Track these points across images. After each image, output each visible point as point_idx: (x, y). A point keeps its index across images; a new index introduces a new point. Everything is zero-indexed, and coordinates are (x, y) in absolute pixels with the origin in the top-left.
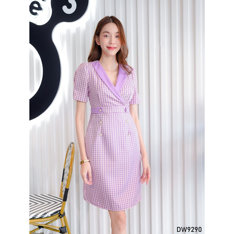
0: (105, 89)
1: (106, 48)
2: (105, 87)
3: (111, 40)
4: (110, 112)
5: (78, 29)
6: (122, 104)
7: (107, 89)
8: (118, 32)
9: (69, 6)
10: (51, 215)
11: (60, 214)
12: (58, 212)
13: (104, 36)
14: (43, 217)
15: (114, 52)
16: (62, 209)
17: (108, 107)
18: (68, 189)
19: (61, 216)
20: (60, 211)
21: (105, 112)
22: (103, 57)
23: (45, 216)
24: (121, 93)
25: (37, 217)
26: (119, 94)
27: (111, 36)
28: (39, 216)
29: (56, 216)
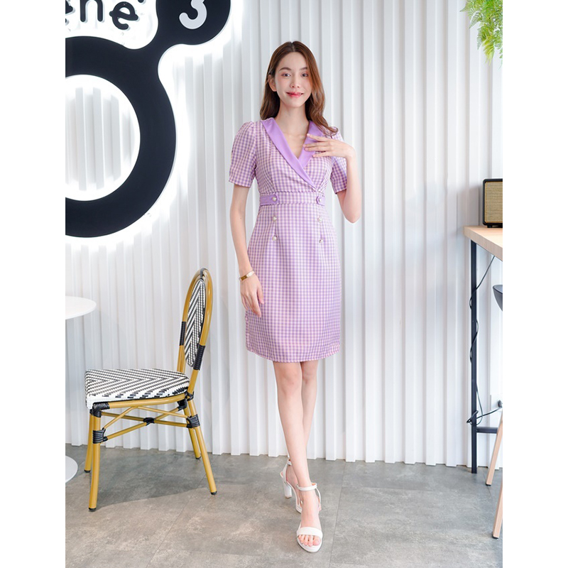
0: (282, 163)
1: (285, 95)
2: (282, 160)
3: (293, 82)
4: (290, 202)
6: (311, 190)
7: (286, 163)
8: (306, 68)
10: (173, 393)
11: (188, 395)
12: (185, 391)
13: (283, 75)
14: (161, 396)
15: (299, 102)
16: (190, 385)
17: (287, 193)
18: (204, 347)
19: (188, 397)
20: (187, 388)
21: (282, 202)
22: (283, 112)
23: (163, 394)
24: (308, 170)
25: (150, 396)
26: (305, 171)
27: (293, 75)
28: (152, 395)
29: (181, 397)
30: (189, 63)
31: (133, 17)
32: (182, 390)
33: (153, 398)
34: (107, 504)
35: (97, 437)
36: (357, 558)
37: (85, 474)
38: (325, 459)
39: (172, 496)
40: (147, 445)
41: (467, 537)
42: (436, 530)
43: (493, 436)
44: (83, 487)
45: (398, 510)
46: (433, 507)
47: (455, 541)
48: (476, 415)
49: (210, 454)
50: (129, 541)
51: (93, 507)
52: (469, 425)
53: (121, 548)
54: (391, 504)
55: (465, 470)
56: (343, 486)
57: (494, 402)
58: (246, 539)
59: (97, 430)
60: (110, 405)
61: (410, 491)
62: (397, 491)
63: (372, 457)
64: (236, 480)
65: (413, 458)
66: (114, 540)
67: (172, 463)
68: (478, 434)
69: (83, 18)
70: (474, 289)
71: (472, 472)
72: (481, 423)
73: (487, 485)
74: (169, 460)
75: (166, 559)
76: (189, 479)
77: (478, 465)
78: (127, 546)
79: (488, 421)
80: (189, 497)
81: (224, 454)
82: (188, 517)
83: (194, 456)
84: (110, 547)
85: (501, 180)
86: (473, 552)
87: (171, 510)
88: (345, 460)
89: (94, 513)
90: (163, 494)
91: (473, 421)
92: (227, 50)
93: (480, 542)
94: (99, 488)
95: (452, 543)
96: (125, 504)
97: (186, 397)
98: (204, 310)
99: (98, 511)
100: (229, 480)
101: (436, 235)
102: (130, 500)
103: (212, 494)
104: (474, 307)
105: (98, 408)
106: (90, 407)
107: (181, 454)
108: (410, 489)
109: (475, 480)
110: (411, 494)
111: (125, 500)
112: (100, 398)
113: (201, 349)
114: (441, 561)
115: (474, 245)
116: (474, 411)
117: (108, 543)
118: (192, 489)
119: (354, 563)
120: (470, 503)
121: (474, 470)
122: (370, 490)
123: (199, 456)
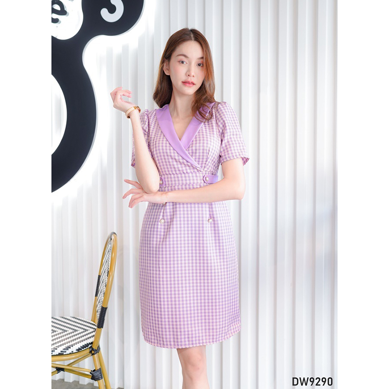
3: (189, 70)
5: (125, 48)
8: (202, 58)
10: (77, 350)
11: (93, 349)
12: (90, 346)
14: (65, 353)
16: (95, 340)
18: (106, 308)
19: (93, 352)
20: (92, 343)
21: (169, 184)
23: (67, 351)
26: (187, 152)
32: (87, 345)
33: (57, 355)
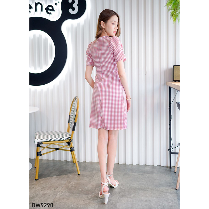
5: (79, 24)
9: (73, 9)
10: (65, 139)
11: (71, 140)
12: (69, 138)
14: (61, 140)
16: (71, 137)
19: (71, 141)
20: (70, 137)
25: (57, 140)
28: (58, 140)
29: (68, 141)
30: (72, 26)
31: (53, 10)
32: (68, 138)
33: (58, 141)
34: (42, 178)
35: (38, 154)
36: (128, 196)
37: (34, 168)
38: (118, 163)
39: (64, 175)
40: (57, 159)
41: (167, 190)
42: (156, 187)
43: (177, 155)
44: (34, 172)
45: (143, 181)
46: (155, 179)
47: (163, 191)
48: (171, 148)
49: (78, 162)
50: (49, 190)
51: (37, 179)
52: (169, 151)
53: (46, 192)
54: (141, 178)
55: (167, 168)
56: (125, 172)
57: (177, 143)
58: (90, 190)
59: (38, 151)
60: (43, 143)
61: (148, 174)
62: (143, 174)
63: (135, 163)
64: (87, 170)
65: (149, 163)
66: (43, 190)
67: (65, 165)
68: (172, 154)
69: (36, 11)
70: (170, 104)
71: (170, 168)
72: (173, 151)
73: (175, 172)
74: (64, 163)
75: (61, 196)
76: (71, 170)
77: (172, 166)
78: (48, 192)
79: (175, 150)
80: (70, 176)
81: (83, 162)
82: (70, 182)
83: (73, 162)
84: (42, 192)
85: (179, 66)
86: (169, 194)
87: (64, 180)
88: (125, 164)
89: (37, 181)
90: (62, 175)
91: (170, 150)
92: (85, 21)
93: (172, 191)
94: (39, 173)
95: (162, 191)
96: (48, 178)
97: (70, 141)
98: (76, 110)
99: (39, 180)
100: (85, 170)
101: (157, 85)
102: (50, 177)
103: (79, 175)
104: (170, 110)
105: (39, 144)
106: (36, 143)
107: (69, 162)
108: (148, 173)
109: (171, 171)
110: (148, 175)
111: (48, 177)
112: (39, 140)
113: (75, 124)
114: (158, 197)
115: (170, 88)
116: (170, 146)
117: (41, 191)
118: (72, 173)
119: (127, 198)
120: (169, 178)
121: (170, 167)
122: (134, 174)
123: (75, 162)
